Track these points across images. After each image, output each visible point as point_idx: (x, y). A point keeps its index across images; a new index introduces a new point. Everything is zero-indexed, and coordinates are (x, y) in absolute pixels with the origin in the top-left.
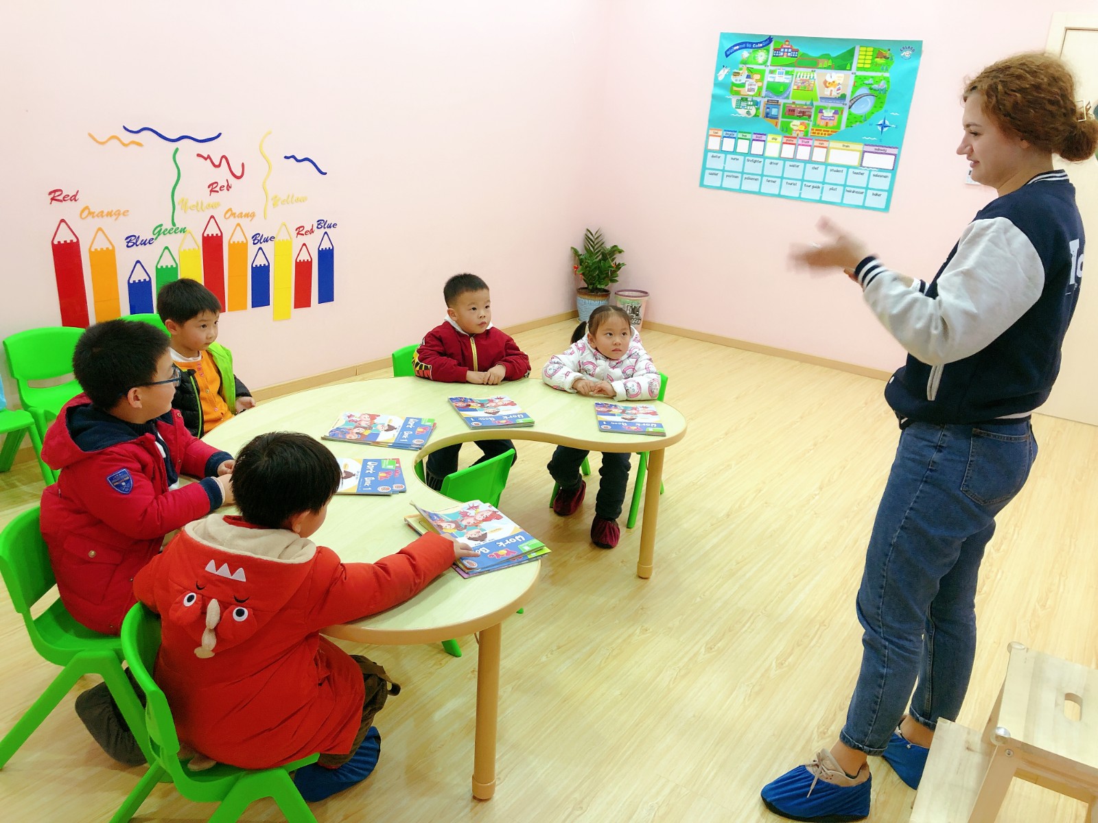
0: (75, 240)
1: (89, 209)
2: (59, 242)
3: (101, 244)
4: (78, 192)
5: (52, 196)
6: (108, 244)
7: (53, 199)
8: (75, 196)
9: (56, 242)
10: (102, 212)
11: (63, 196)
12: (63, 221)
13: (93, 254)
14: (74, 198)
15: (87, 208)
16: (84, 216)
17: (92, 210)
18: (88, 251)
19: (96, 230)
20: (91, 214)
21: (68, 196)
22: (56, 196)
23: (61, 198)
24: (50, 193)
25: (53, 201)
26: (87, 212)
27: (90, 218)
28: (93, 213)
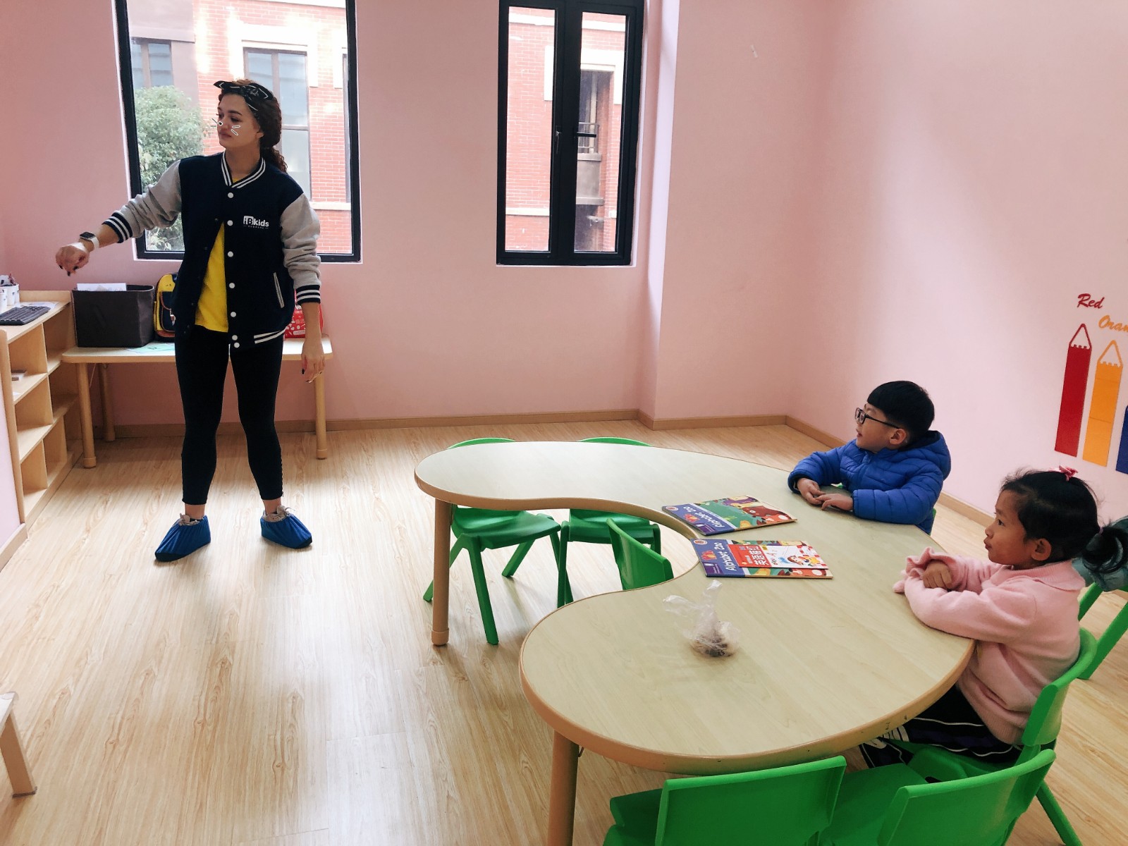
0: (1088, 348)
1: (1109, 319)
2: (1075, 346)
3: (1111, 358)
4: (1103, 298)
5: (1080, 299)
6: (1117, 358)
7: (1081, 303)
8: (1100, 303)
9: (1072, 345)
10: (1121, 324)
11: (1090, 300)
12: (1083, 325)
13: (1100, 366)
14: (1098, 305)
15: (1108, 317)
16: (1103, 324)
17: (1111, 321)
18: (1096, 362)
19: (1110, 342)
20: (1110, 324)
21: (1094, 301)
22: (1084, 300)
23: (1087, 302)
24: (1080, 297)
25: (1081, 305)
26: (1107, 323)
27: (1107, 328)
28: (1113, 323)
